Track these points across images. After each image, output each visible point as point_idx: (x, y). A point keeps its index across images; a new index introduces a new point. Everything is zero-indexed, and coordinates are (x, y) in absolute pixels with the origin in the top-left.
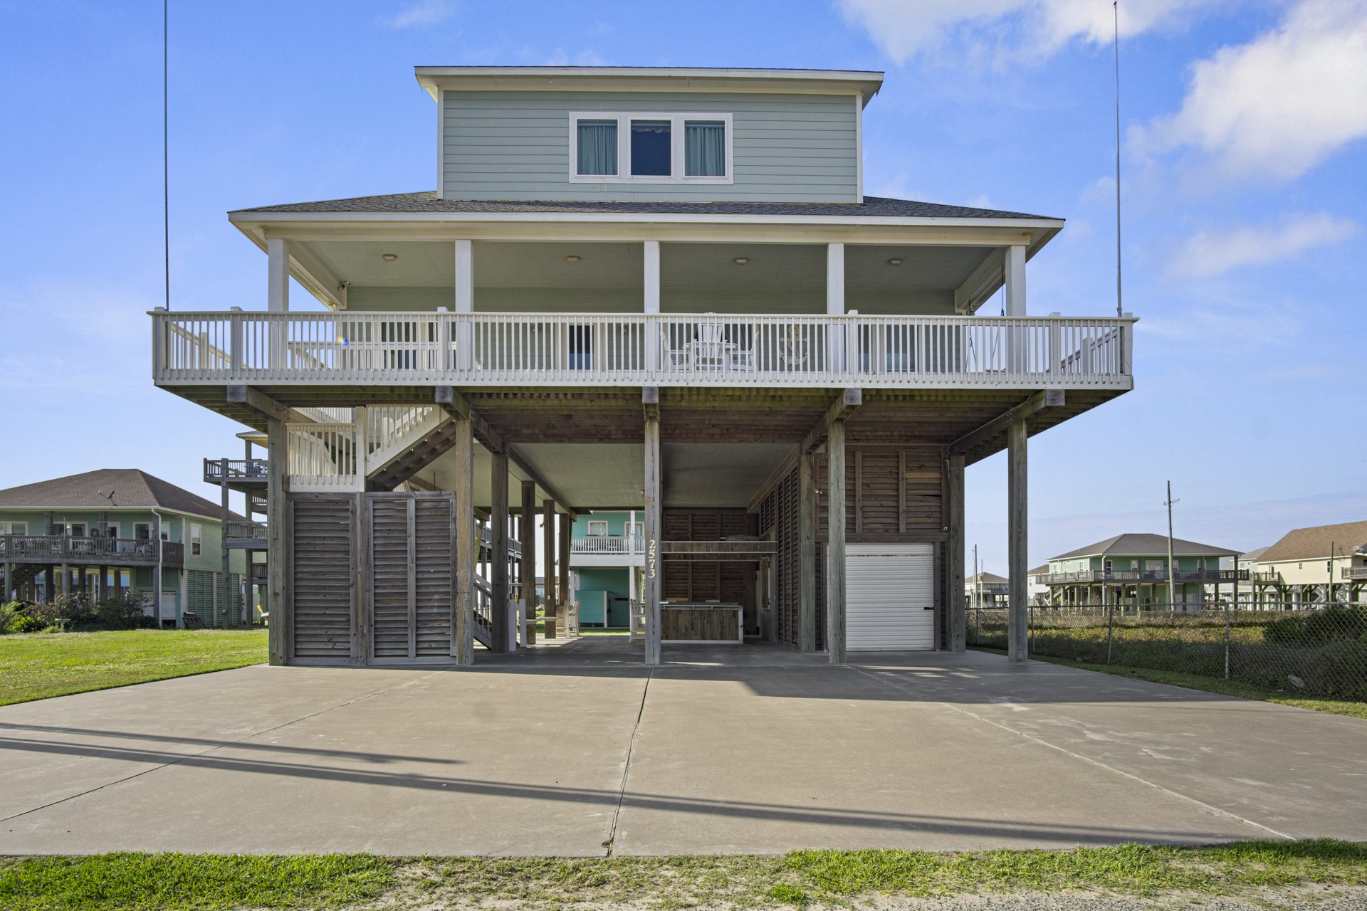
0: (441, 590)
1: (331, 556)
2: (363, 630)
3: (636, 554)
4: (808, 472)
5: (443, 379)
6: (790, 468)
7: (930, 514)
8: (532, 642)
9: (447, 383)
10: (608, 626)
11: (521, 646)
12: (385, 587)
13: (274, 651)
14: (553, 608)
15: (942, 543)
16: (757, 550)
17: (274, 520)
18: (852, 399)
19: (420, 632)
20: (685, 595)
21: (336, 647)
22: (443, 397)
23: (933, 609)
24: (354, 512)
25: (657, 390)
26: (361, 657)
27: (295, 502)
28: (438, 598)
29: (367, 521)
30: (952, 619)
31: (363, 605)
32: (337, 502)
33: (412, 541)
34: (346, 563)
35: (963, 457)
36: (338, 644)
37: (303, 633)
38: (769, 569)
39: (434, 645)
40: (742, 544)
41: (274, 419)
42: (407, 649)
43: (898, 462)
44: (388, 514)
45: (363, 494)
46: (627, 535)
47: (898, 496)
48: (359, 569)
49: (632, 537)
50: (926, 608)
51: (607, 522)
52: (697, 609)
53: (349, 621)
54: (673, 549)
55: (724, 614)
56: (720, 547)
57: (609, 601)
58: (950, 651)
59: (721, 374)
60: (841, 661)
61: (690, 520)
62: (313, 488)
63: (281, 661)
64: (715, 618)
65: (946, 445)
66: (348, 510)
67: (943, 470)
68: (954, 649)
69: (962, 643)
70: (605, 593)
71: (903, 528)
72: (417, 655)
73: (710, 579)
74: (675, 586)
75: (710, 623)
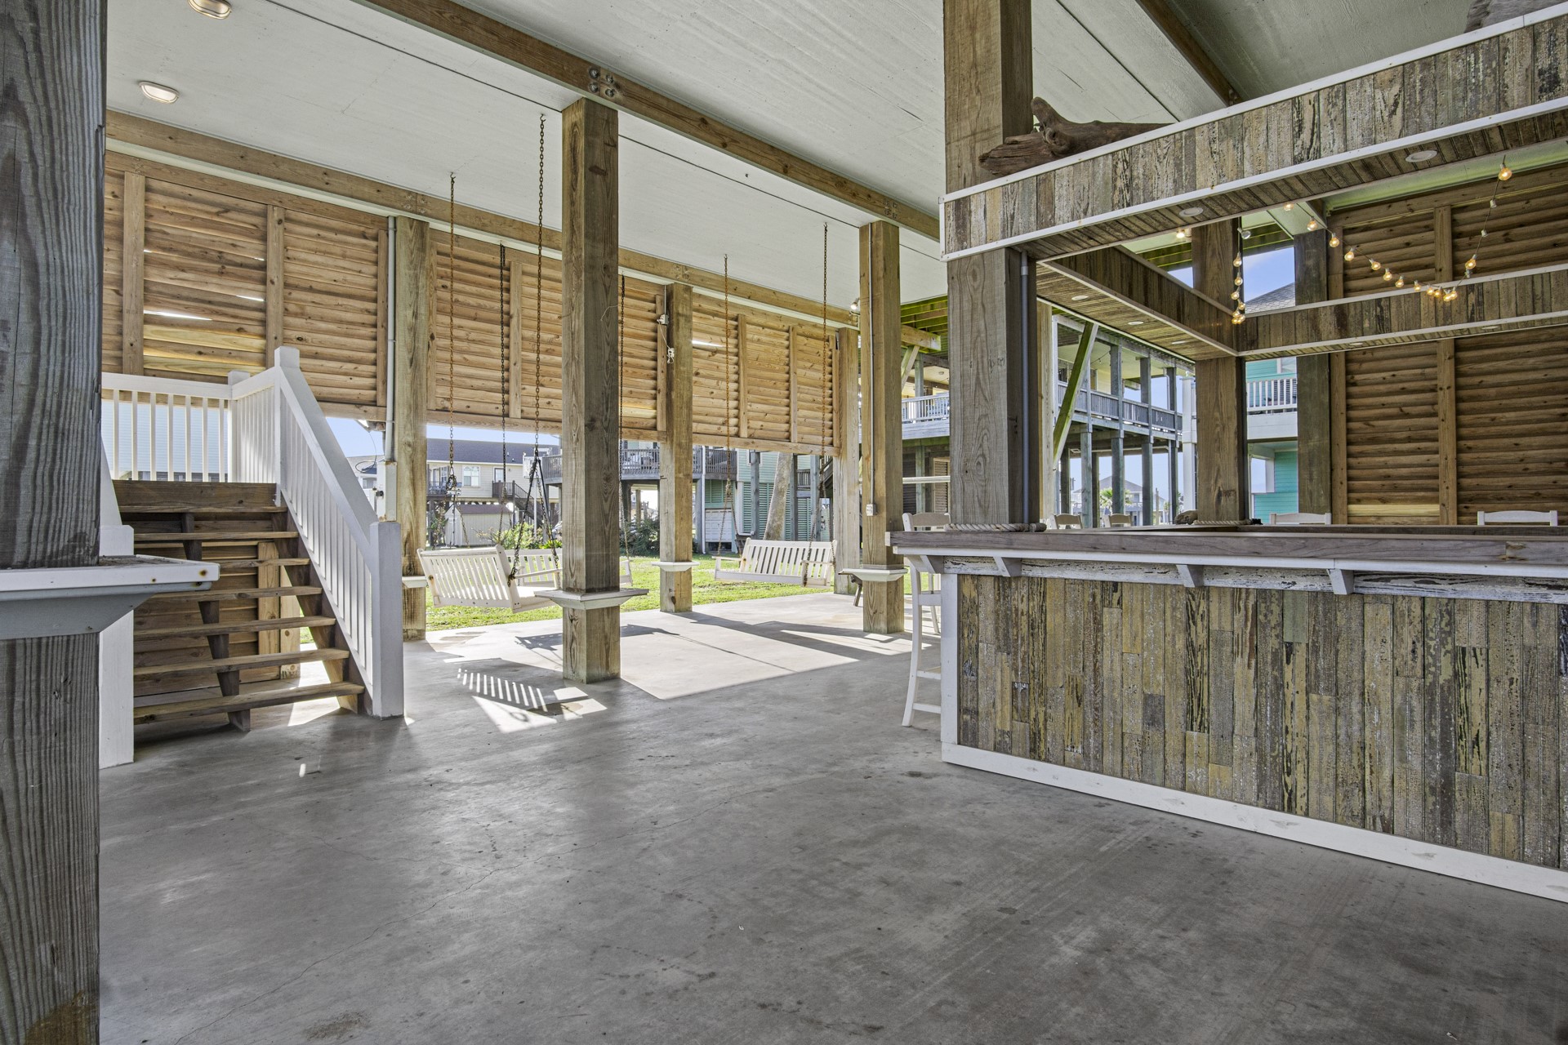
73: (1544, 433)
74: (1386, 466)
75: (1335, 690)
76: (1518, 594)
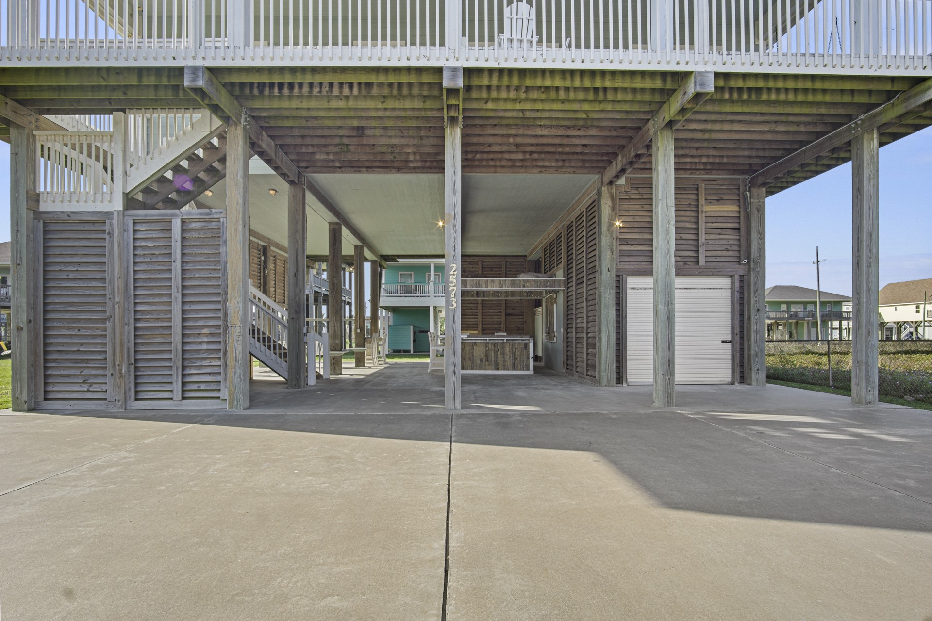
0: (211, 323)
1: (86, 285)
2: (121, 370)
3: (435, 296)
4: (609, 203)
5: (194, 58)
6: (587, 201)
7: (728, 247)
8: (339, 372)
9: (200, 63)
10: (414, 352)
11: (324, 378)
12: (147, 320)
13: (17, 395)
14: (362, 340)
15: (740, 275)
16: (547, 287)
17: (17, 242)
18: (703, 84)
19: (186, 372)
20: (476, 328)
21: (91, 390)
22: (194, 80)
23: (730, 342)
24: (110, 234)
25: (461, 71)
26: (119, 401)
27: (44, 223)
28: (208, 332)
29: (126, 244)
30: (752, 352)
31: (122, 340)
32: (93, 223)
33: (177, 267)
34: (102, 292)
35: (764, 189)
36: (94, 386)
37: (54, 373)
38: (555, 305)
39: (203, 387)
40: (533, 281)
41: (18, 126)
42: (171, 391)
43: (697, 194)
44: (150, 236)
45: (122, 213)
46: (428, 282)
47: (697, 229)
48: (117, 300)
49: (431, 284)
50: (723, 342)
51: (413, 273)
52: (491, 341)
53: (106, 359)
54: (469, 286)
55: (516, 346)
56: (513, 284)
57: (414, 333)
58: (750, 384)
59: (540, 52)
60: (669, 404)
61: (480, 266)
62: (67, 207)
63: (26, 406)
64: (508, 349)
65: (746, 177)
66: (105, 231)
67: (742, 202)
68: (754, 382)
69: (762, 376)
70: (412, 327)
71: (702, 261)
72: (184, 398)
73: (497, 315)
74: (467, 321)
75: (503, 354)
76: (521, 341)
